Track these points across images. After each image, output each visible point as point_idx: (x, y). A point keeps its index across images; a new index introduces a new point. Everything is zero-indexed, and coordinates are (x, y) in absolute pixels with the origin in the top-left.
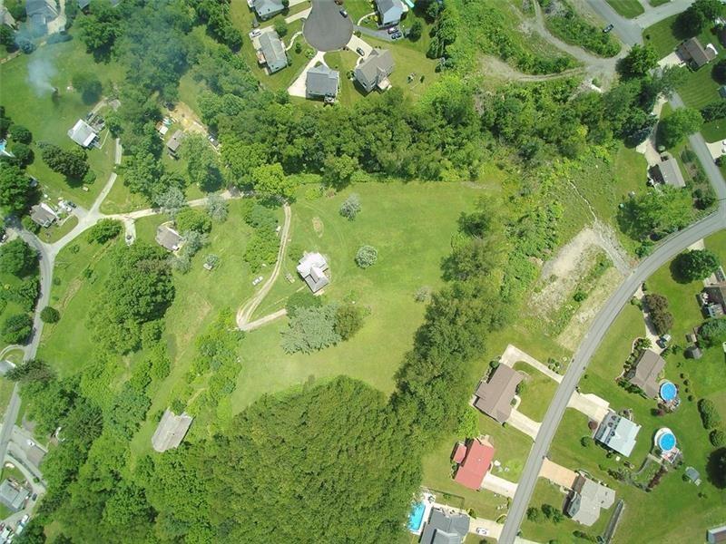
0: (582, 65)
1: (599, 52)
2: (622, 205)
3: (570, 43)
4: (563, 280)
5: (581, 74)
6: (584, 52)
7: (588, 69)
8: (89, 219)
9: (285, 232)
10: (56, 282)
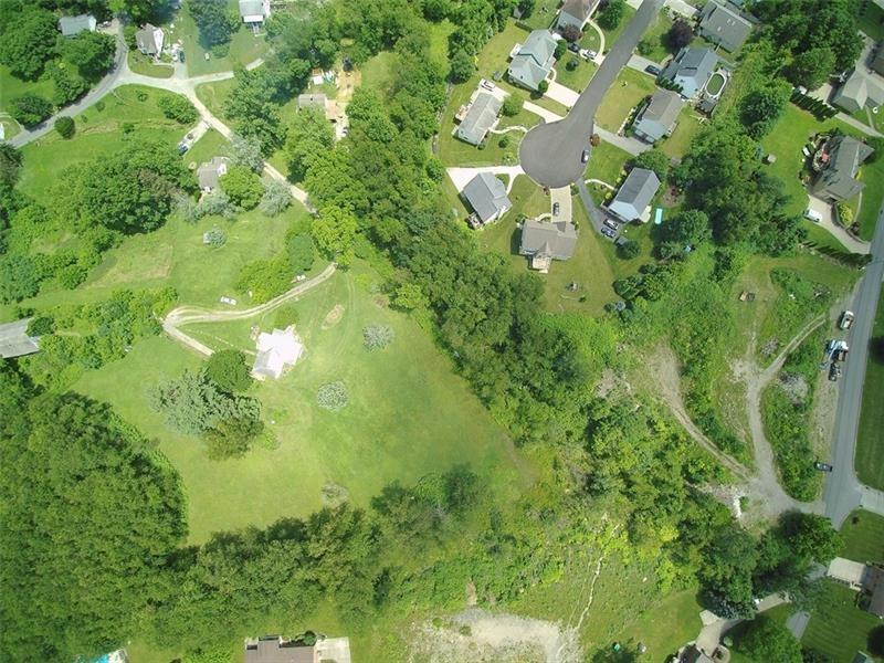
0: (753, 470)
1: (786, 478)
2: (618, 647)
3: (768, 434)
4: (472, 644)
5: (741, 476)
6: (770, 459)
7: (754, 480)
8: (180, 84)
9: (304, 286)
10: (99, 106)
